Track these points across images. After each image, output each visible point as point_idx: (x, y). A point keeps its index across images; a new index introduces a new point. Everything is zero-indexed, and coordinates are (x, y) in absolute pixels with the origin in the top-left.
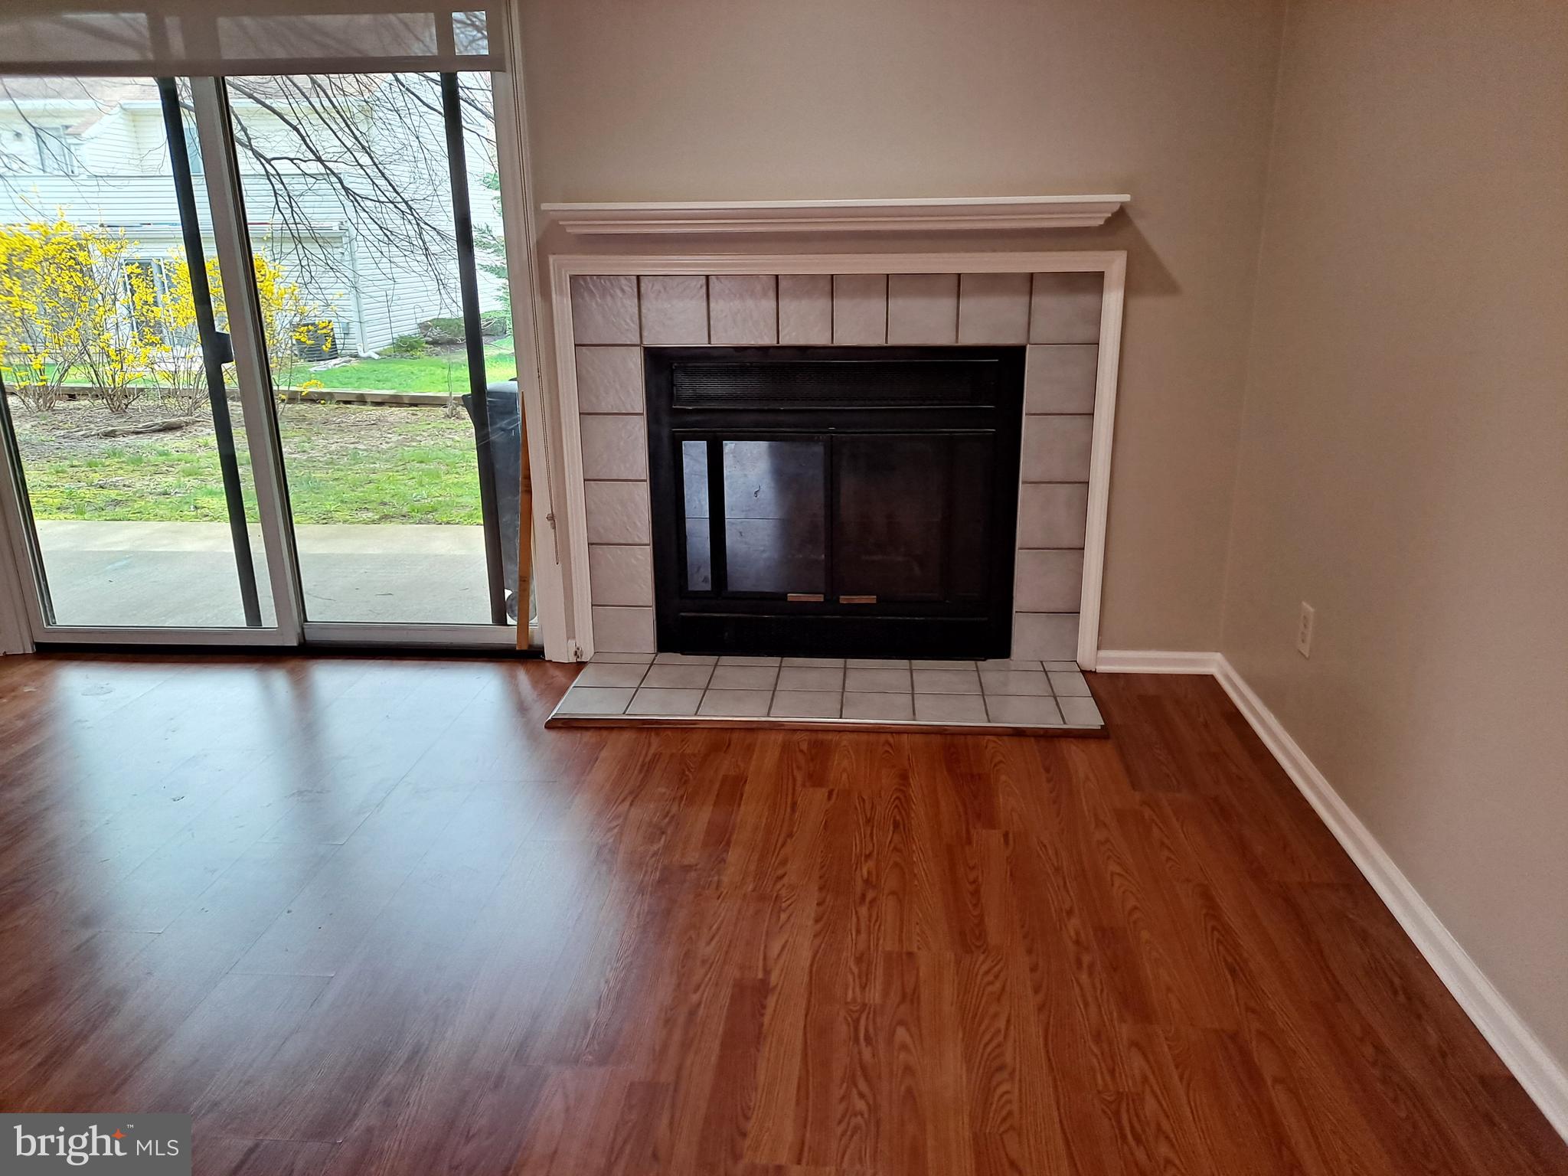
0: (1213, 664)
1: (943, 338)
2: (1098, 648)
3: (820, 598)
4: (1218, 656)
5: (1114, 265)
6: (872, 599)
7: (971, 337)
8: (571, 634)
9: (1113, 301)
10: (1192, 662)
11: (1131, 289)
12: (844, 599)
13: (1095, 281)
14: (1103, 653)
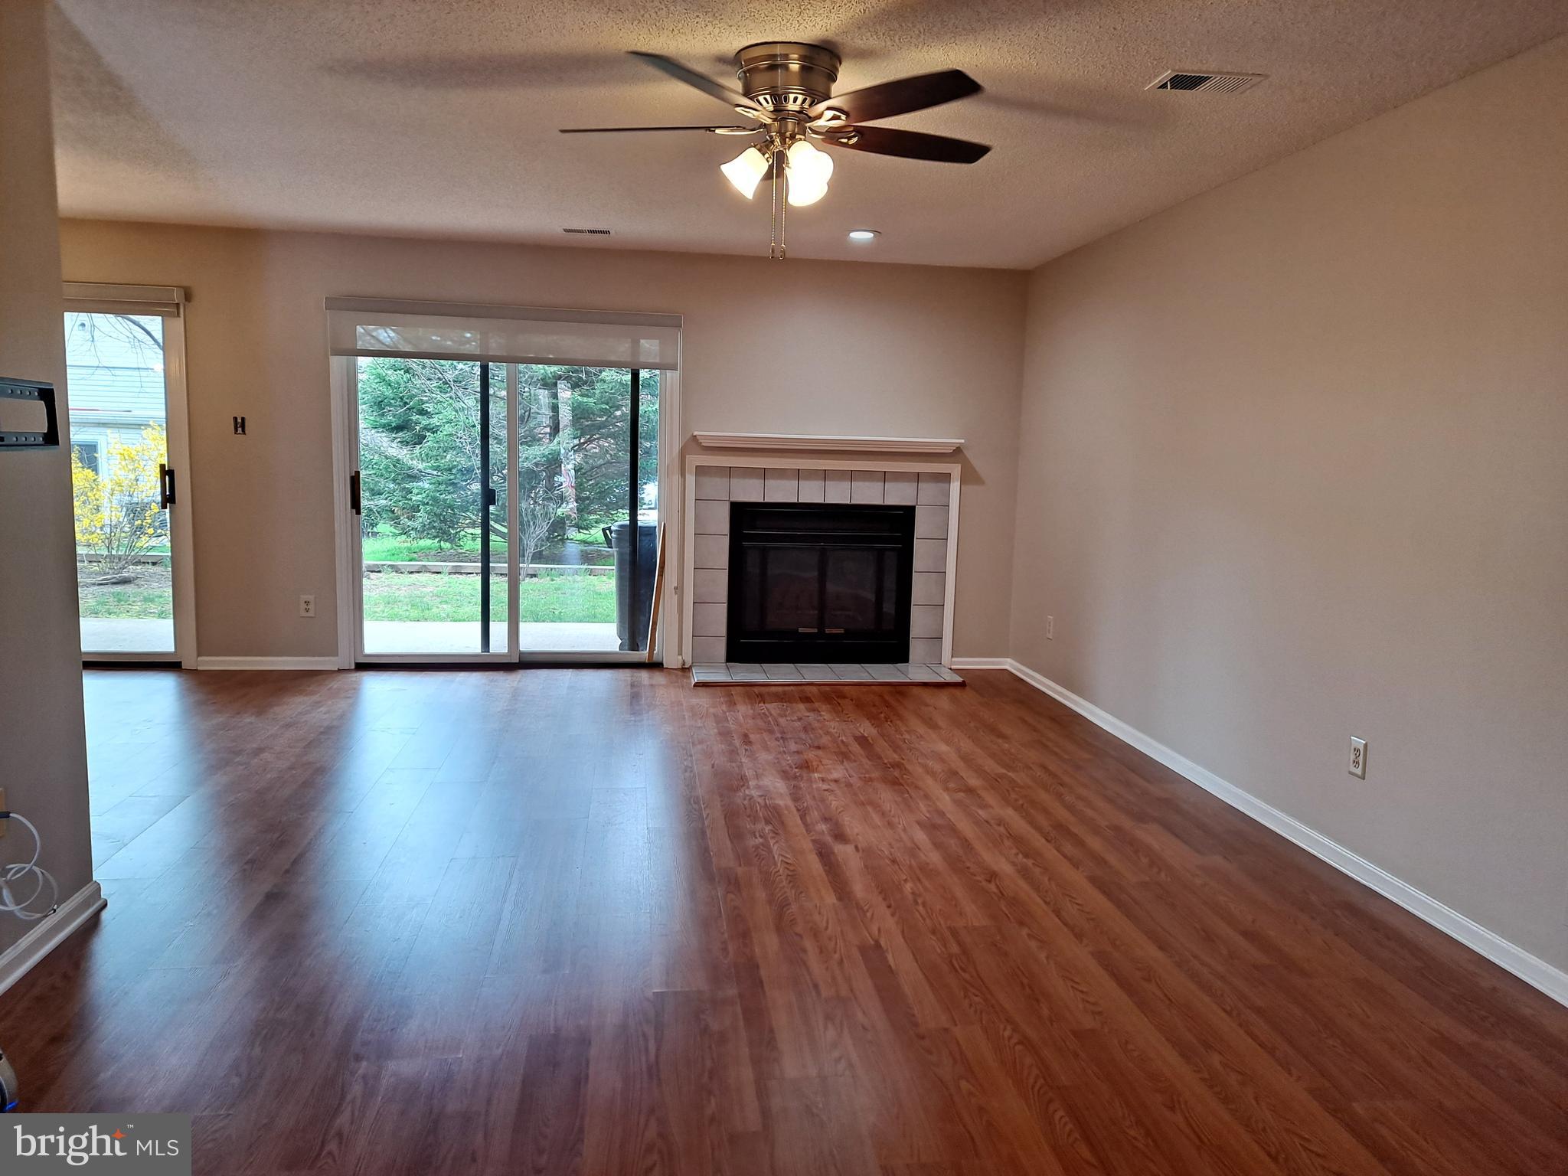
0: (1008, 664)
1: (877, 501)
2: (952, 657)
3: (816, 631)
4: (1009, 660)
5: (955, 470)
6: (842, 631)
7: (891, 501)
8: (680, 653)
9: (955, 486)
10: (993, 663)
11: (964, 481)
12: (827, 631)
13: (946, 478)
14: (954, 659)
